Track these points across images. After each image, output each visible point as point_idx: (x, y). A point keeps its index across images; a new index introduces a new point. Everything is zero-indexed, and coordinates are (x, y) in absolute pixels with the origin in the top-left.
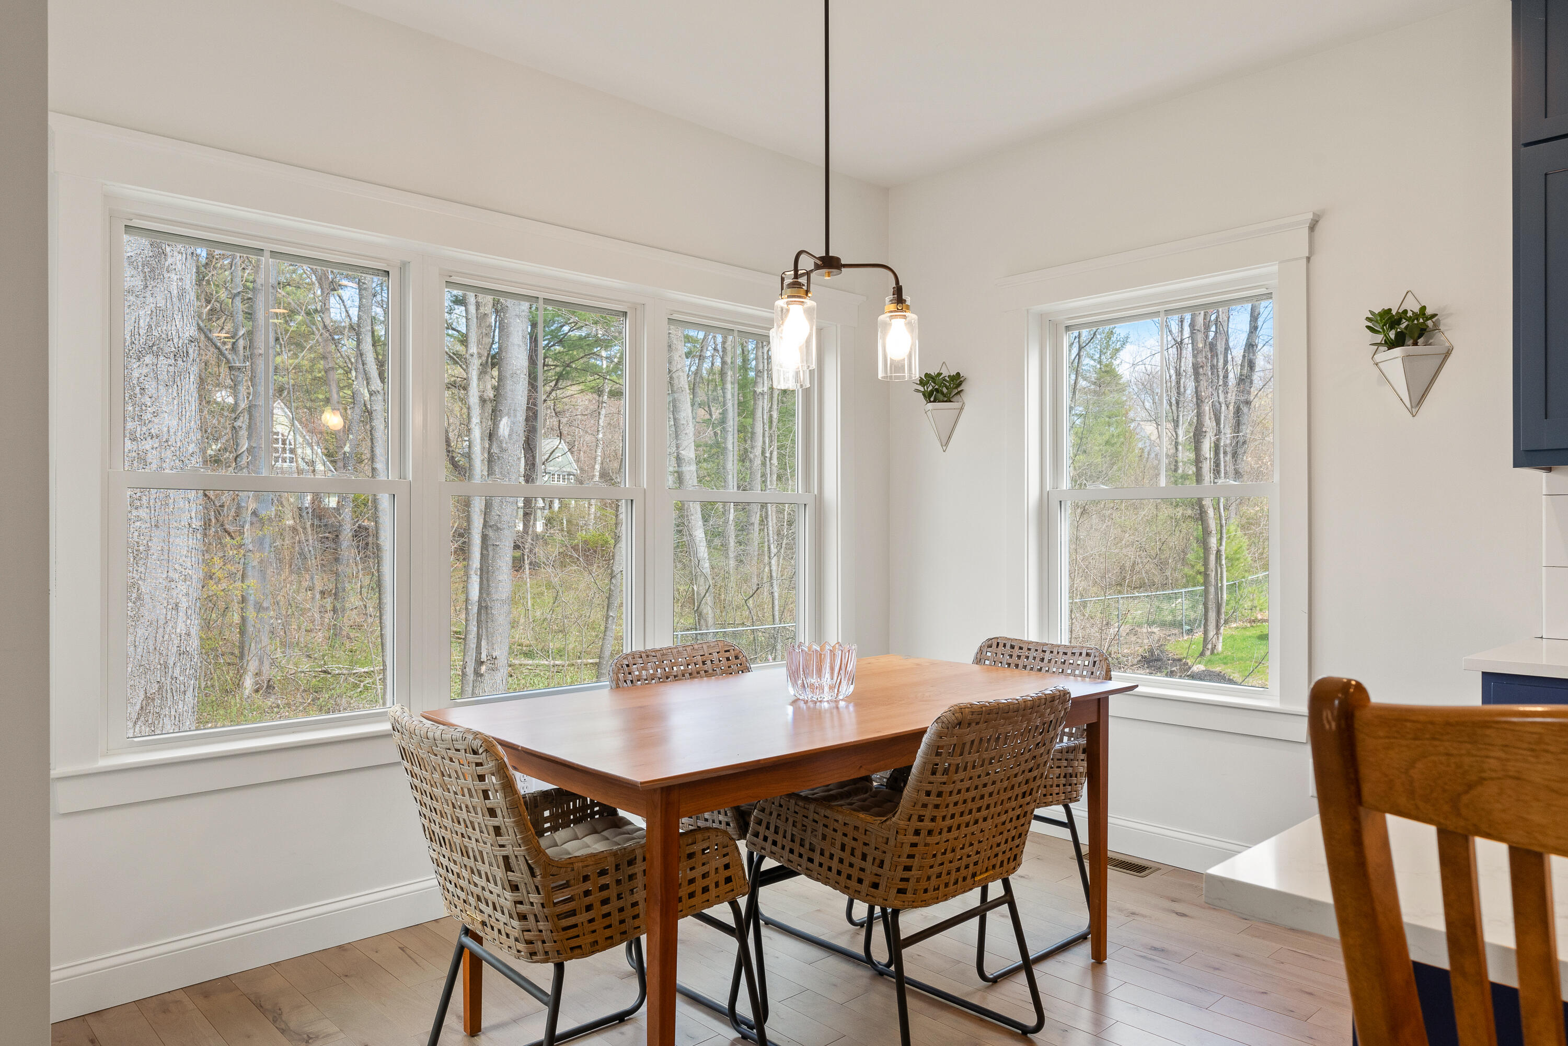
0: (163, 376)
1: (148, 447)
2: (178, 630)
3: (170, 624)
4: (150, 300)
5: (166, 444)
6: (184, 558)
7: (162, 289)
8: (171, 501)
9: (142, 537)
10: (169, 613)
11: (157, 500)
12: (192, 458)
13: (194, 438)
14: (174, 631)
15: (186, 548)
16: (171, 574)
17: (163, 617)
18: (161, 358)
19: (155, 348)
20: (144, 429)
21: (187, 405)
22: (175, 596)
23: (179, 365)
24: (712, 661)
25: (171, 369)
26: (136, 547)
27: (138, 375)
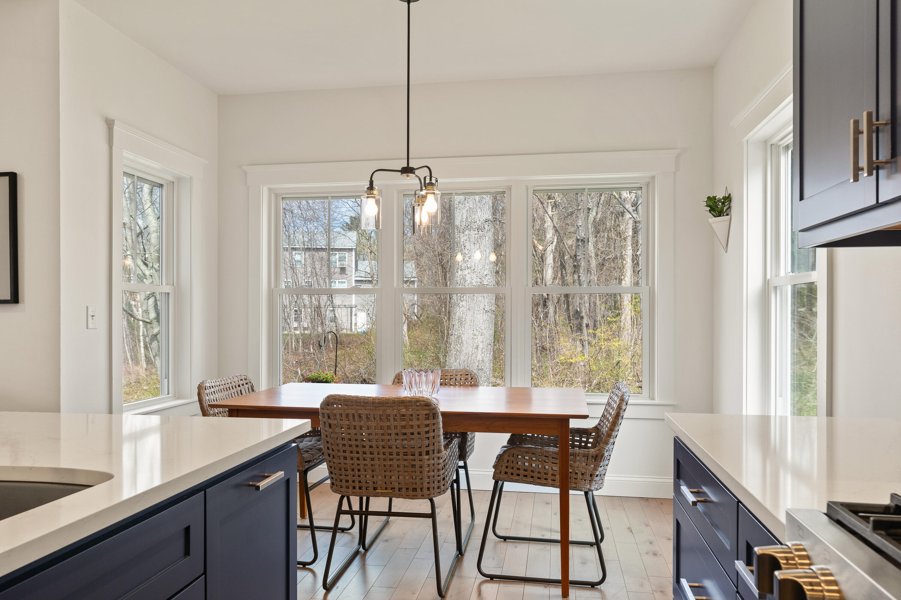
0: (473, 239)
1: (466, 273)
2: (478, 359)
3: (474, 356)
4: (467, 205)
5: (474, 271)
6: (481, 325)
7: (472, 199)
8: (475, 298)
9: (464, 315)
10: (474, 350)
11: (469, 297)
12: (486, 277)
13: (488, 268)
14: (476, 358)
15: (482, 320)
16: (475, 332)
17: (470, 352)
18: (472, 231)
19: (469, 227)
20: (465, 264)
21: (484, 252)
22: (476, 342)
23: (480, 234)
24: (456, 379)
25: (476, 236)
26: (461, 319)
27: (463, 240)
